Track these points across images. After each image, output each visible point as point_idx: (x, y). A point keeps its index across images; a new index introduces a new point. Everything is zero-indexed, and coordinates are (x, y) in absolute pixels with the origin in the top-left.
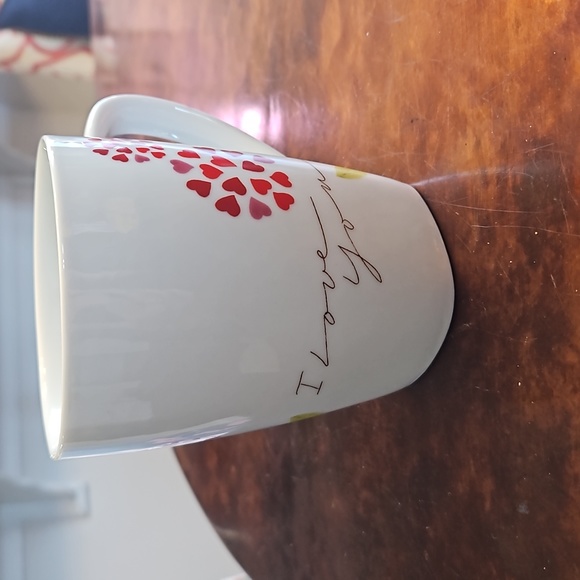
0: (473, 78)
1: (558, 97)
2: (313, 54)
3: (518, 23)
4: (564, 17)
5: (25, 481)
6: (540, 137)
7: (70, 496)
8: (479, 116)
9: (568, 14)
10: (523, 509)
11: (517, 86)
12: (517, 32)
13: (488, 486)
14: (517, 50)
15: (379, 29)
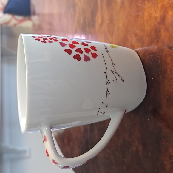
0: (136, 35)
1: (158, 42)
2: (94, 26)
3: (147, 21)
4: (159, 20)
5: (12, 147)
6: (153, 52)
7: (24, 152)
8: (138, 46)
9: (160, 19)
10: (150, 154)
11: (147, 38)
12: (147, 24)
13: (141, 148)
14: (147, 28)
15: (111, 20)
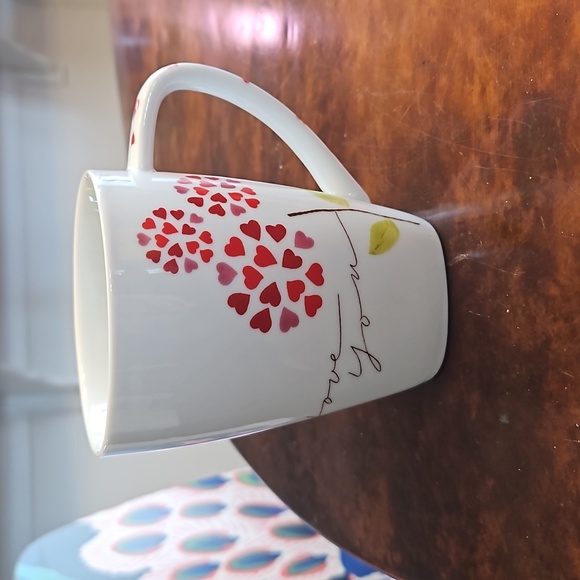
0: (483, 28)
1: (558, 55)
6: (539, 90)
8: (486, 65)
10: (504, 419)
11: (522, 40)
13: (475, 399)
14: (524, 7)
